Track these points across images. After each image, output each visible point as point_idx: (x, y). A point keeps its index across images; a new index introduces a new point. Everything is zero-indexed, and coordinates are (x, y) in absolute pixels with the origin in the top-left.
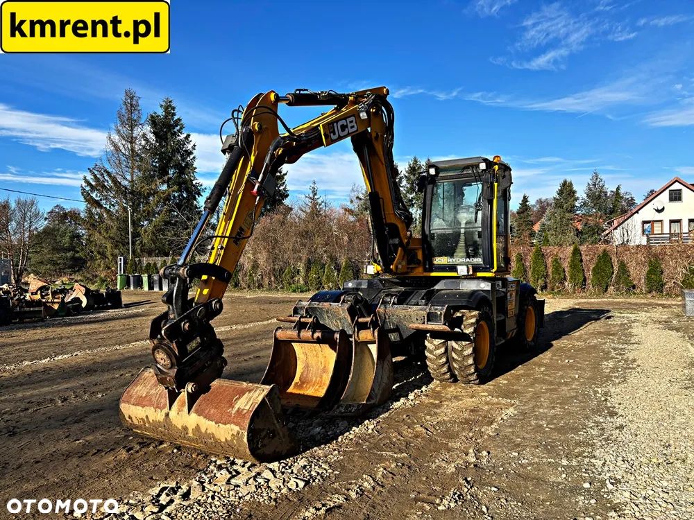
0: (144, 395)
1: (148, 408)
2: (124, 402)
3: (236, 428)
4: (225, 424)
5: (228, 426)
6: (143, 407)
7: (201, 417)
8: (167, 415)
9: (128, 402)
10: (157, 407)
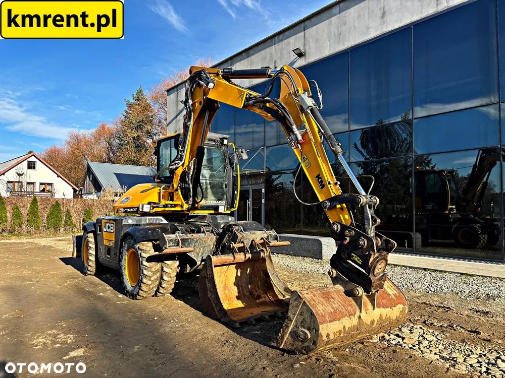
0: (333, 311)
1: (344, 319)
2: (321, 323)
3: (401, 306)
4: (395, 306)
5: (397, 307)
6: (339, 320)
7: (381, 308)
8: (360, 317)
9: (324, 322)
10: (350, 315)
